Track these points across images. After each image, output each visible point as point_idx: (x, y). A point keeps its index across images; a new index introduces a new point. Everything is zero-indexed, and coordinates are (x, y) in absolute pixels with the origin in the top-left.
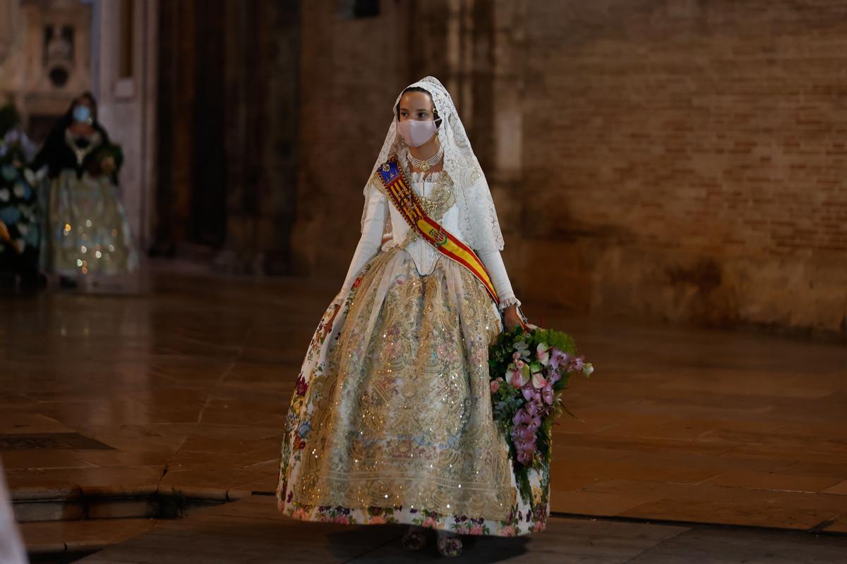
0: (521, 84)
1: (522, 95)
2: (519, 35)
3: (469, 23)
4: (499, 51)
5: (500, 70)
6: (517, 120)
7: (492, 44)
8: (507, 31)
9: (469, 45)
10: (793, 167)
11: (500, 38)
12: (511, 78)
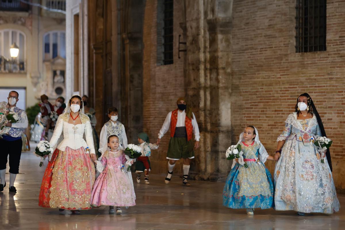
0: (230, 91)
1: (230, 95)
2: (229, 70)
3: (208, 66)
4: (220, 77)
5: (221, 85)
6: (229, 105)
7: (218, 74)
8: (223, 68)
9: (208, 75)
10: (341, 122)
11: (221, 71)
12: (226, 88)
